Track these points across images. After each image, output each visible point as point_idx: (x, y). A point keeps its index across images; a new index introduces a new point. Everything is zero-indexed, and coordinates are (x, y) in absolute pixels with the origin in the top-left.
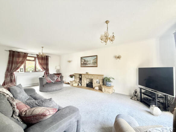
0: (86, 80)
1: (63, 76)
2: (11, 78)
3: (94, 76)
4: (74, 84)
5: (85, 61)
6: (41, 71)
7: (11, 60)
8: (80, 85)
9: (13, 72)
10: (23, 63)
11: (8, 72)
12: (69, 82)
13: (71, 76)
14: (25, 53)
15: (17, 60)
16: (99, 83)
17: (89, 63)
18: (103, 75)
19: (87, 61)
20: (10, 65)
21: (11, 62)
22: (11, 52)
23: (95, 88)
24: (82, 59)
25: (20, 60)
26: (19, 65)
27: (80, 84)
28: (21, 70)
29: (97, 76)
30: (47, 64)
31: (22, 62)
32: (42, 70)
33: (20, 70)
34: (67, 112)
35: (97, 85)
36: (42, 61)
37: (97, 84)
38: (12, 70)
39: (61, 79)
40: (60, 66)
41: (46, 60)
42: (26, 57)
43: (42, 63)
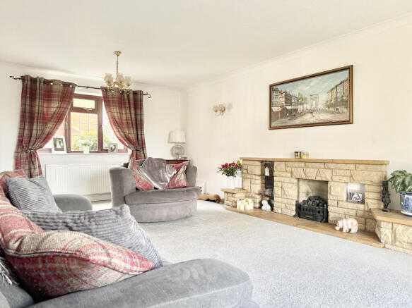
0: (295, 187)
1: (195, 169)
2: (30, 169)
3: (332, 166)
4: (239, 203)
5: (288, 98)
6: (120, 151)
7: (28, 107)
8: (266, 206)
9: (35, 150)
10: (62, 120)
11: (22, 152)
12: (222, 196)
13: (229, 170)
14: (66, 85)
15: (45, 110)
16: (363, 202)
17: (307, 106)
18: (382, 163)
19: (301, 101)
20: (27, 127)
21: (27, 115)
22: (26, 81)
23: (340, 224)
24: (274, 94)
25: (53, 110)
26: (50, 125)
27: (265, 203)
28: (58, 144)
29: (352, 167)
30: (138, 124)
31: (59, 117)
32: (121, 146)
33: (55, 145)
34: (191, 277)
35: (353, 213)
36: (121, 113)
37: (351, 205)
38: (31, 144)
39: (187, 179)
40: (184, 130)
41: (135, 109)
42: (71, 98)
43: (121, 119)
